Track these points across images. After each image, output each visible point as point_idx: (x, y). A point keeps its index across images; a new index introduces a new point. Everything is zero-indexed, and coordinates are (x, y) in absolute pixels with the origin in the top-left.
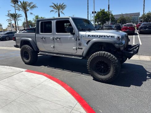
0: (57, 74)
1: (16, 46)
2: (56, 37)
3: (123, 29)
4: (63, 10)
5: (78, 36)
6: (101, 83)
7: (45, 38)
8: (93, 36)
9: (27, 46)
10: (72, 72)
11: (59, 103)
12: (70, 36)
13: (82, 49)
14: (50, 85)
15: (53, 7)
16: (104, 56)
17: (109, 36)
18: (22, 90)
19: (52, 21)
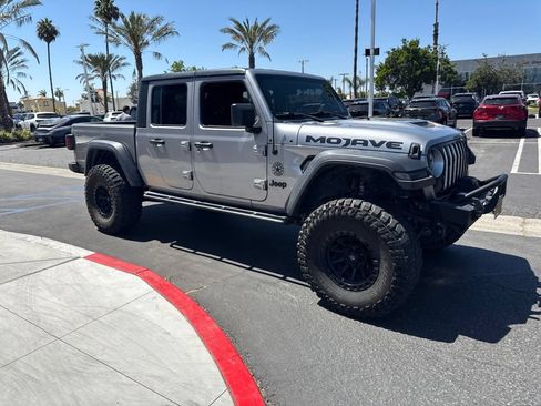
0: (196, 273)
1: (76, 168)
2: (198, 139)
3: (480, 114)
4: (265, 42)
5: (270, 137)
6: (343, 318)
7: (163, 143)
8: (322, 140)
9: (106, 169)
10: (250, 269)
11: (158, 387)
12: (244, 139)
13: (283, 185)
14: (151, 314)
15: (232, 31)
16: (358, 216)
17: (382, 142)
18: (52, 325)
19: (189, 84)
